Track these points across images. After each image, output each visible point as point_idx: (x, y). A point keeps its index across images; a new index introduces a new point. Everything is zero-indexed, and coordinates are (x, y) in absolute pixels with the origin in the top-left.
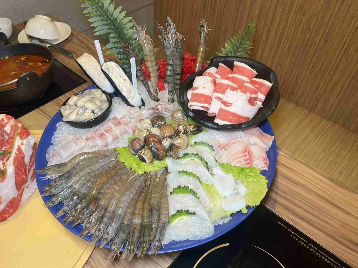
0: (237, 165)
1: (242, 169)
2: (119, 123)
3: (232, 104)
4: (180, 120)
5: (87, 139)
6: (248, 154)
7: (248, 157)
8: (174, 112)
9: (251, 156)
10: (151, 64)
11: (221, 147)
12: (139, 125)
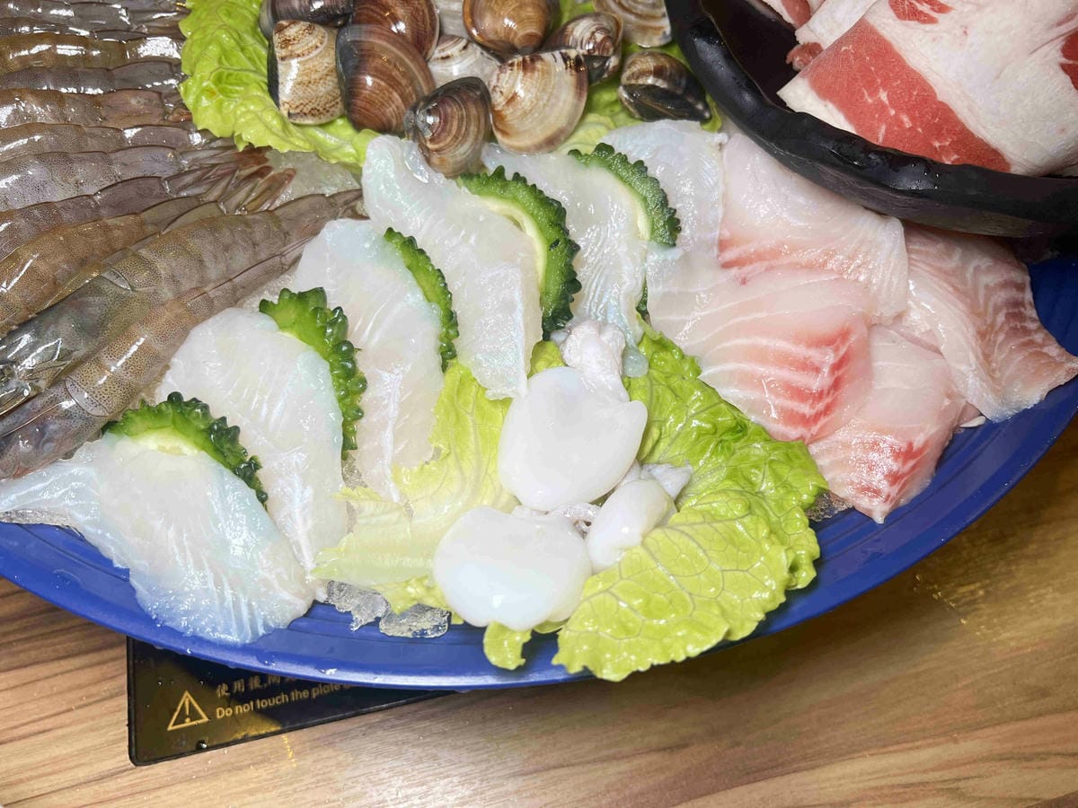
0: (730, 393)
1: (740, 429)
3: (946, 11)
6: (837, 367)
7: (817, 383)
9: (846, 390)
11: (730, 255)
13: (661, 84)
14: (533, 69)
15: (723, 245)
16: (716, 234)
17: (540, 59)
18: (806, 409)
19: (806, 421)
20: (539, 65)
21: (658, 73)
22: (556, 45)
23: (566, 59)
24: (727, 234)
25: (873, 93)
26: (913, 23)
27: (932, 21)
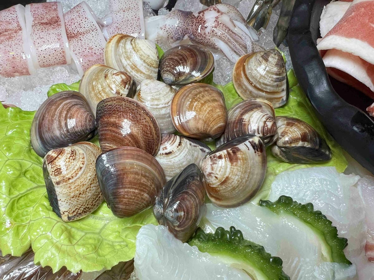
2: (52, 23)
4: (262, 91)
8: (254, 53)
12: (113, 53)
14: (237, 159)
17: (238, 150)
20: (239, 155)
21: (304, 138)
22: (244, 136)
23: (254, 145)
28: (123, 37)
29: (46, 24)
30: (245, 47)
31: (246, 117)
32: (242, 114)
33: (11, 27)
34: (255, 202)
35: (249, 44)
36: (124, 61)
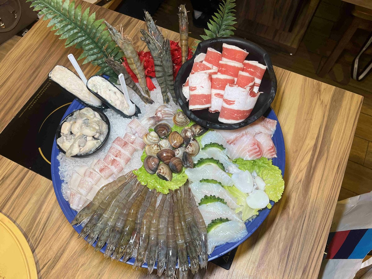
0: (249, 159)
1: (255, 161)
2: (125, 144)
3: (234, 101)
5: (101, 170)
6: (258, 147)
7: (258, 150)
8: (175, 115)
9: (261, 148)
10: (136, 66)
11: (230, 142)
12: (147, 141)
13: (202, 131)
15: (228, 142)
16: (226, 142)
17: (191, 143)
18: (259, 153)
19: (260, 154)
20: (192, 144)
21: (200, 130)
22: (189, 139)
23: (193, 140)
24: (227, 141)
25: (234, 115)
26: (232, 105)
27: (234, 103)
28: (146, 135)
29: (125, 145)
30: (172, 115)
31: (186, 135)
32: (185, 135)
33: (117, 152)
34: (200, 150)
35: (172, 113)
36: (151, 141)
